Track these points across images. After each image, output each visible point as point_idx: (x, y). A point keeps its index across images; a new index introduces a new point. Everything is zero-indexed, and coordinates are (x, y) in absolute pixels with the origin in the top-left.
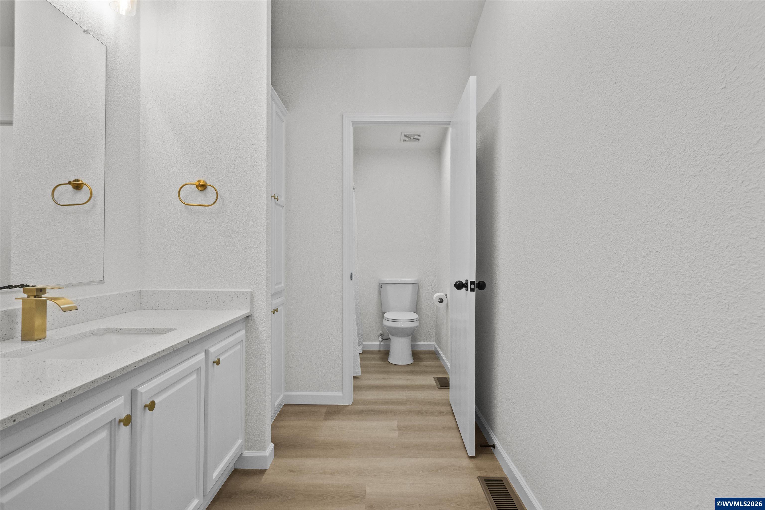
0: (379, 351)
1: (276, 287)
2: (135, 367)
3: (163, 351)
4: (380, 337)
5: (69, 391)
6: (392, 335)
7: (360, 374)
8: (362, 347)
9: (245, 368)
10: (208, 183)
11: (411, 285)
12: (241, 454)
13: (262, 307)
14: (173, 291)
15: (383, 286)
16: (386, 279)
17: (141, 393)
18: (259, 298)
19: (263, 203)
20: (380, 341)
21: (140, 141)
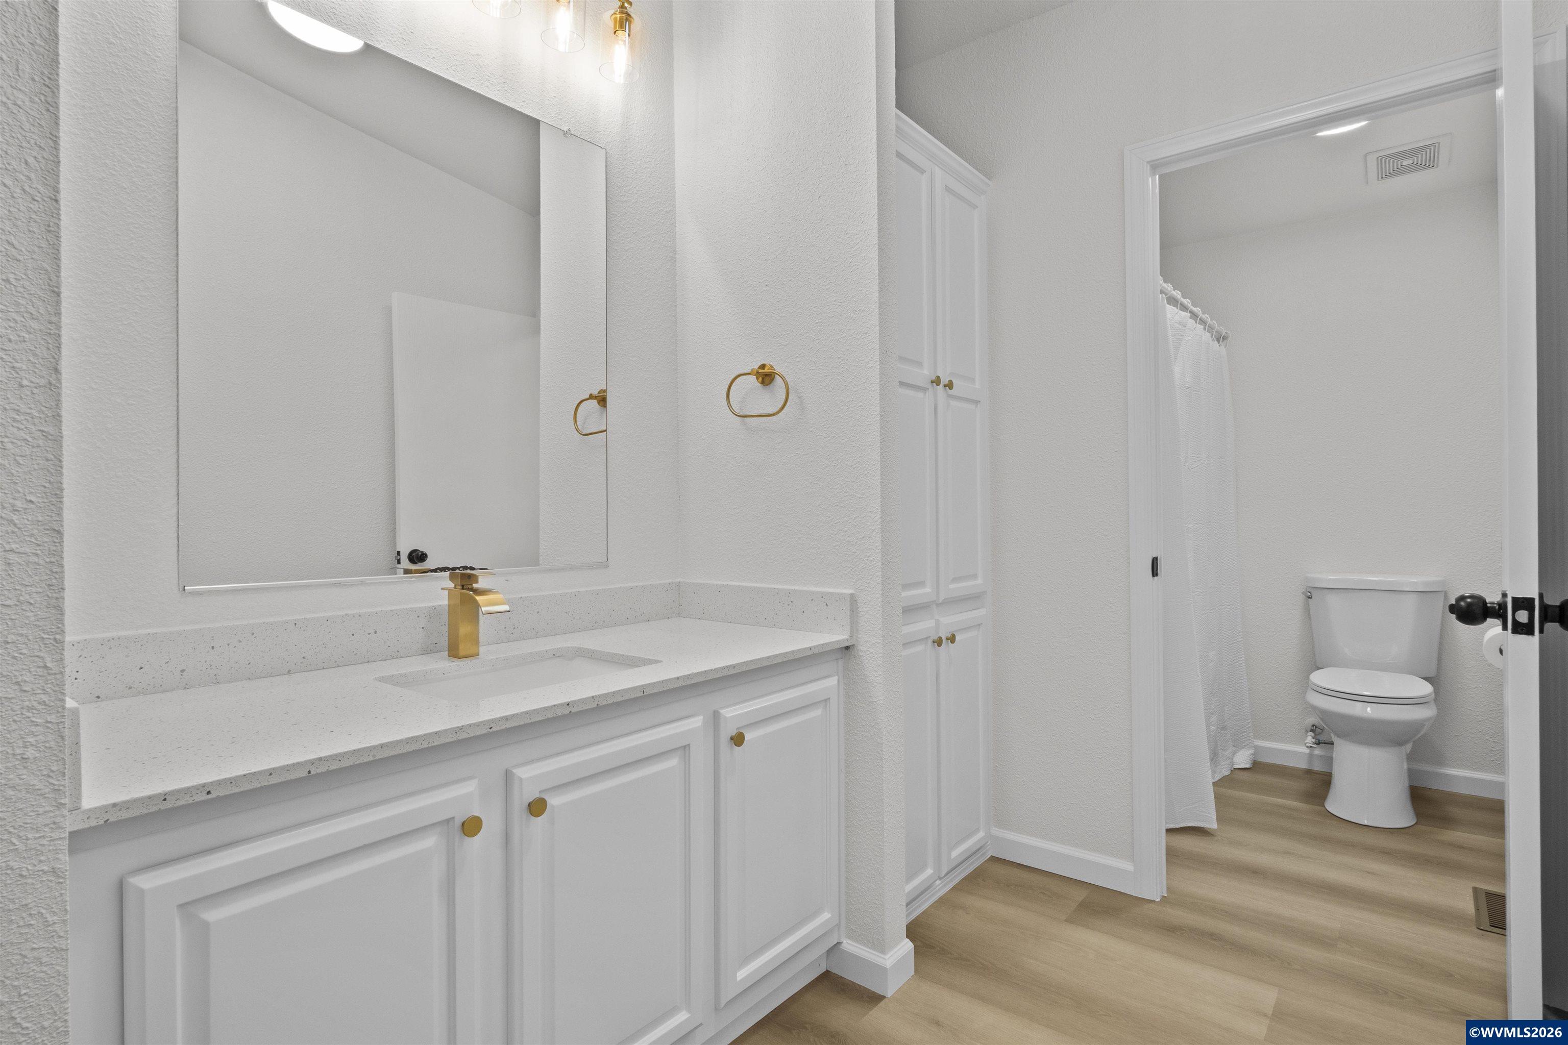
0: (1309, 772)
1: (951, 586)
2: (490, 728)
3: (568, 705)
4: (1311, 734)
5: (326, 757)
6: (1339, 736)
7: (1215, 826)
8: (1252, 751)
9: (845, 760)
10: (778, 369)
11: (1414, 595)
12: (838, 943)
13: (873, 630)
14: (724, 586)
15: (1315, 594)
16: (1327, 577)
17: (521, 779)
18: (868, 609)
19: (874, 397)
20: (1307, 745)
21: (676, 306)
